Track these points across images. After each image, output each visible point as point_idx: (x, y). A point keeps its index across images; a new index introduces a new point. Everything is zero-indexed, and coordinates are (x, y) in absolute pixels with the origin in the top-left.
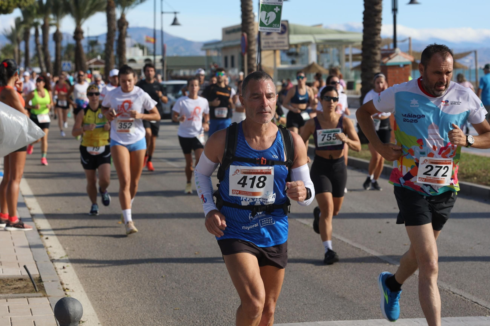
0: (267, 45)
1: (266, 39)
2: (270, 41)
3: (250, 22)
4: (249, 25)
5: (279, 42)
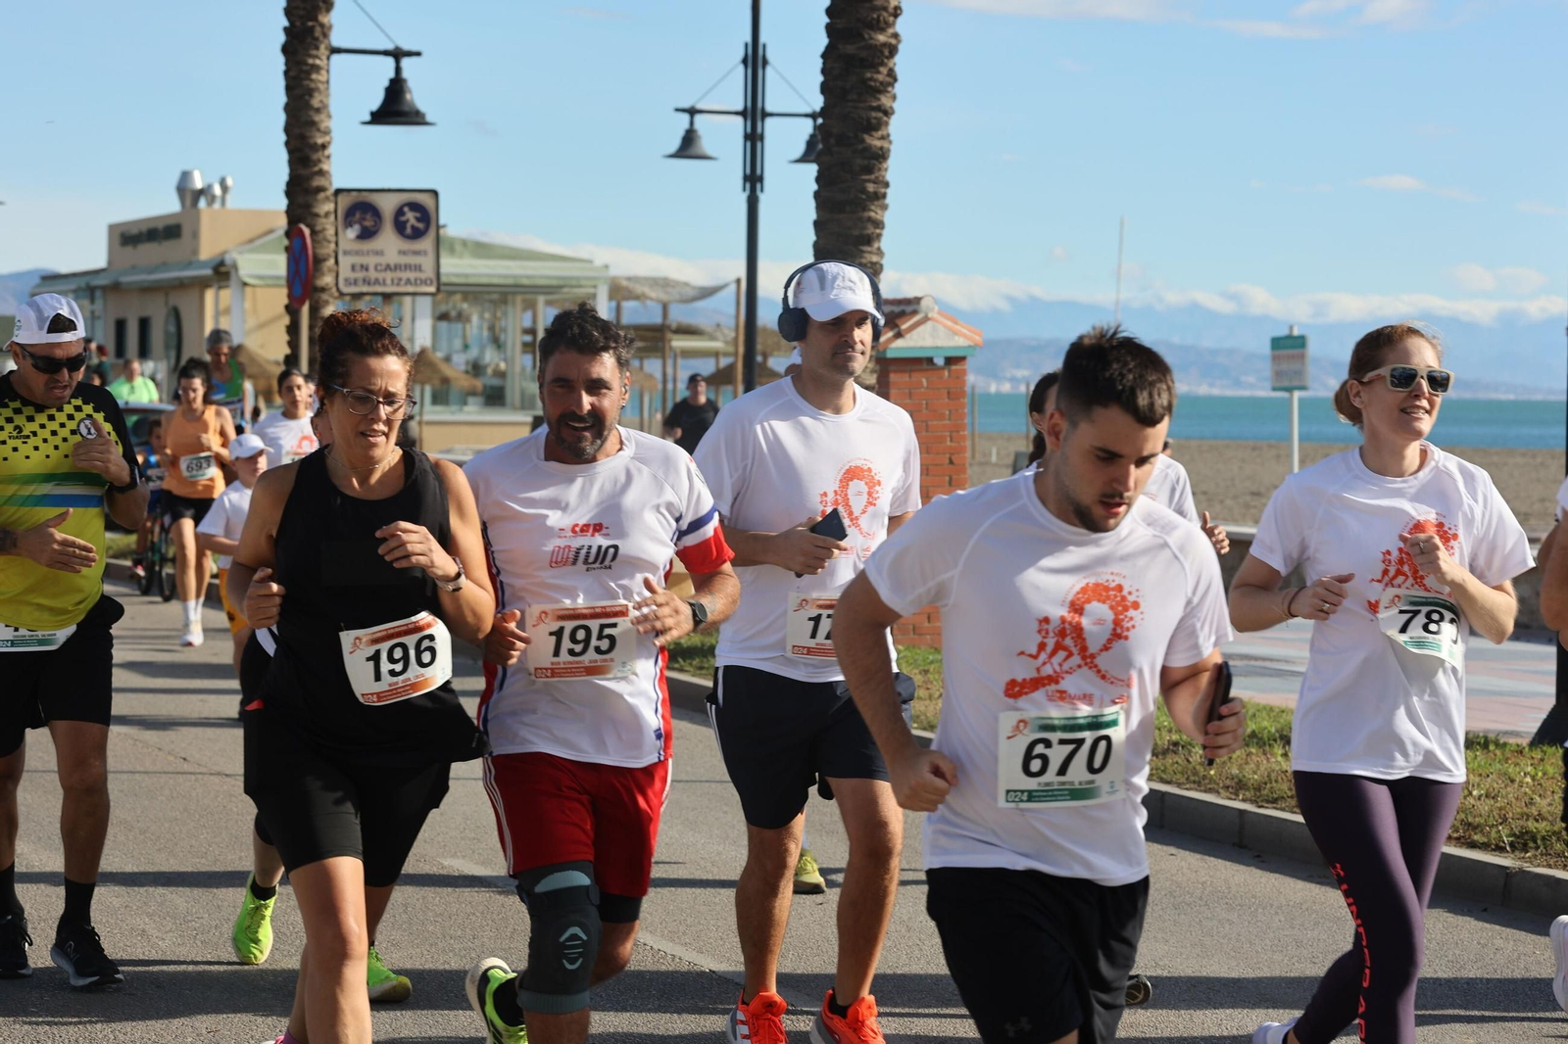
0: (360, 275)
1: (357, 253)
2: (371, 261)
3: (321, 189)
4: (316, 200)
5: (403, 268)
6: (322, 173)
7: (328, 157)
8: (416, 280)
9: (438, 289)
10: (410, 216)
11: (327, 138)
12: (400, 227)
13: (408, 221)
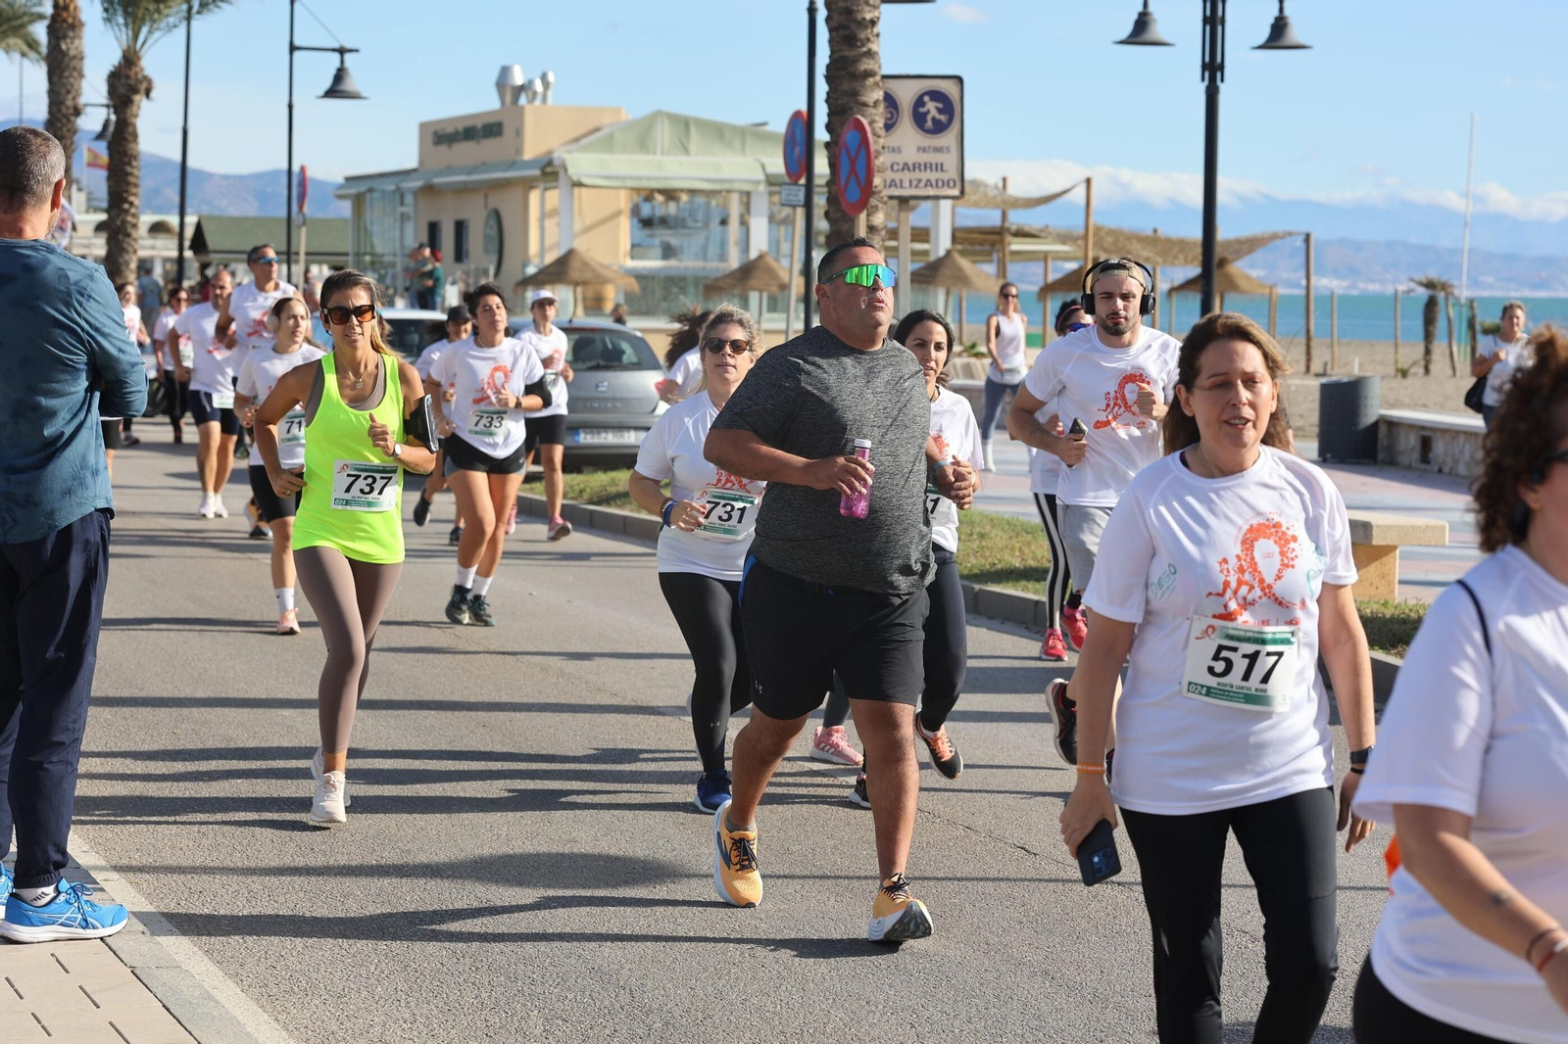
2: (887, 159)
3: (869, 74)
4: (864, 86)
5: (922, 167)
6: (870, 54)
7: (878, 35)
8: (937, 181)
9: (962, 192)
10: (931, 107)
11: (876, 14)
12: (919, 119)
13: (928, 112)
